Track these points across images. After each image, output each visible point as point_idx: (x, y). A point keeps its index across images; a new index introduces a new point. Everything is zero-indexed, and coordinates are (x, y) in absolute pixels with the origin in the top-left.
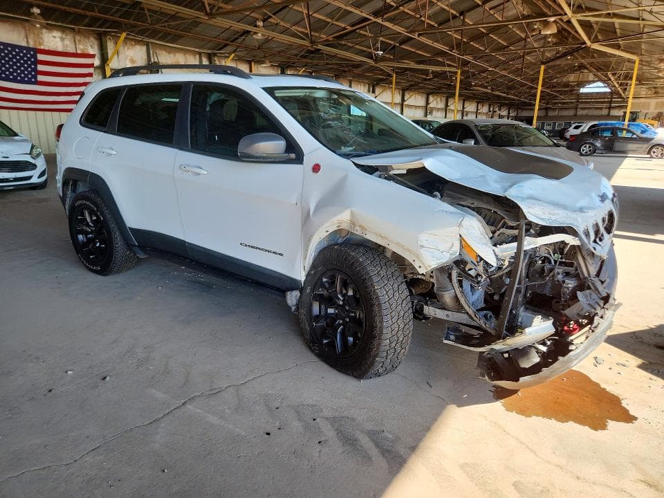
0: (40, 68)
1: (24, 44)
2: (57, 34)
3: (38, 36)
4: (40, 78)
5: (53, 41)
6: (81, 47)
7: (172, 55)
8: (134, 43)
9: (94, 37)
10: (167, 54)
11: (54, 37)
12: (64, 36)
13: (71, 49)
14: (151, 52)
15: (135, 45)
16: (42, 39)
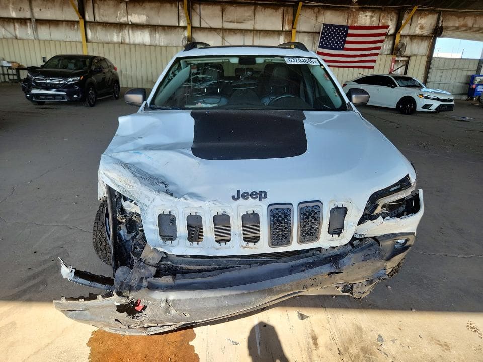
0: (348, 39)
1: (345, 24)
2: (369, 14)
3: (356, 17)
4: (347, 46)
5: (364, 19)
6: (383, 21)
7: (461, 19)
8: (427, 13)
9: (395, 13)
10: (457, 18)
11: (366, 16)
12: (373, 15)
13: (375, 24)
14: (441, 18)
15: (428, 14)
16: (357, 18)
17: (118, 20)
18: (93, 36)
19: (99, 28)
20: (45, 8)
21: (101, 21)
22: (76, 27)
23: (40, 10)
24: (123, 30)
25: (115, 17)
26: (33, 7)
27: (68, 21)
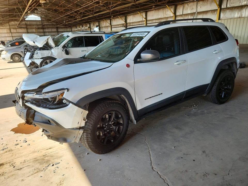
17: (240, 4)
18: (223, 16)
19: (228, 11)
20: (203, 6)
21: (231, 7)
22: (216, 13)
23: (201, 7)
24: (242, 9)
25: (239, 3)
26: (198, 6)
27: (212, 11)
